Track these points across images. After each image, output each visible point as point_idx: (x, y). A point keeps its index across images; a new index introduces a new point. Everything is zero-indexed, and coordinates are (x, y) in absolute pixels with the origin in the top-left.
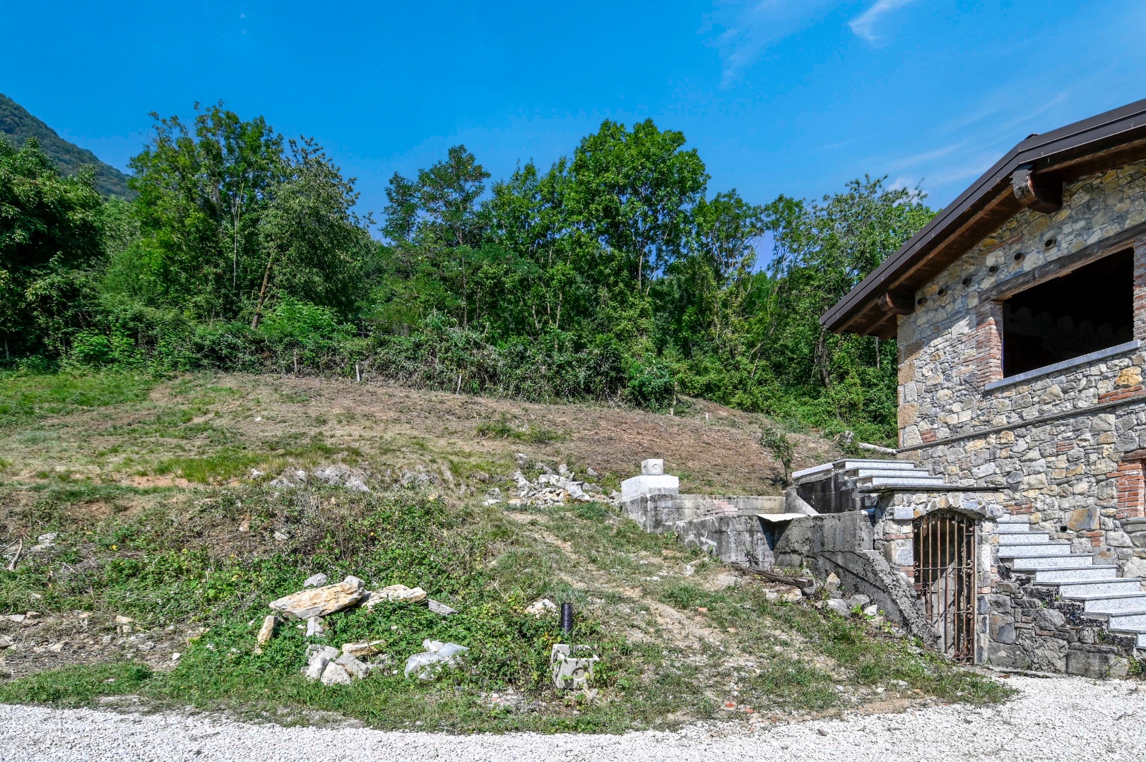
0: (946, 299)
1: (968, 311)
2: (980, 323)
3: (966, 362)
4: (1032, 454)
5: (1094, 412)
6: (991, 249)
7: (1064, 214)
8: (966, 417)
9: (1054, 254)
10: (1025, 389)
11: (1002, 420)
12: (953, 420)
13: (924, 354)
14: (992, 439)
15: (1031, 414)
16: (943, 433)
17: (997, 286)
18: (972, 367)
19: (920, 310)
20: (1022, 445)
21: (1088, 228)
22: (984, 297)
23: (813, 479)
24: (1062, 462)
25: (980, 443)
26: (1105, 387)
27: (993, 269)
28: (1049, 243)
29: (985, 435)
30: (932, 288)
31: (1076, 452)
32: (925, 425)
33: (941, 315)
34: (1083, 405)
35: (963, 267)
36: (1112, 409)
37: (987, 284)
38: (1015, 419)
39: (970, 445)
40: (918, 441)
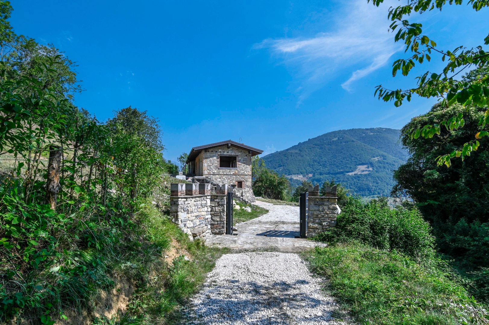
0: (212, 153)
1: (216, 156)
2: (218, 159)
3: (216, 163)
4: (226, 179)
5: (233, 175)
6: (220, 149)
7: (229, 149)
8: (215, 171)
9: (228, 154)
10: (224, 170)
11: (221, 173)
12: (213, 171)
13: (208, 160)
14: (220, 176)
15: (225, 173)
16: (212, 173)
17: (221, 154)
18: (217, 165)
19: (207, 152)
20: (224, 177)
21: (232, 153)
22: (218, 155)
23: (200, 178)
24: (229, 180)
25: (218, 176)
26: (234, 172)
27: (220, 152)
28: (228, 152)
29: (219, 175)
30: (210, 150)
31: (231, 179)
32: (208, 171)
33: (212, 155)
34: (232, 174)
35: (216, 149)
36: (235, 175)
37: (219, 153)
38: (223, 173)
39: (217, 176)
40: (207, 173)
